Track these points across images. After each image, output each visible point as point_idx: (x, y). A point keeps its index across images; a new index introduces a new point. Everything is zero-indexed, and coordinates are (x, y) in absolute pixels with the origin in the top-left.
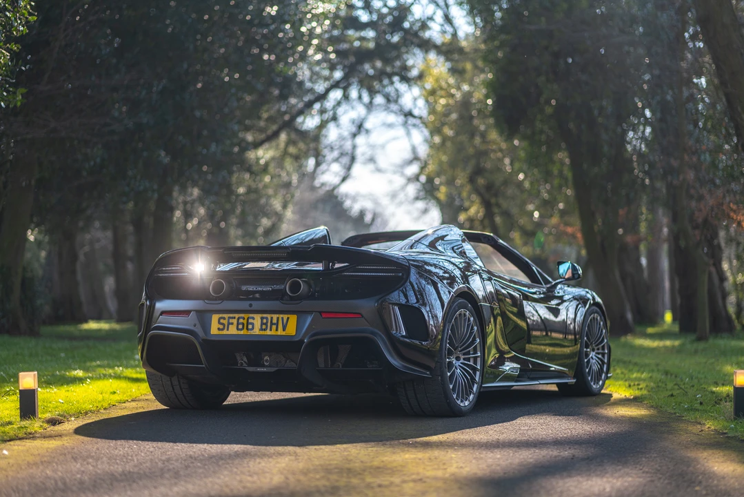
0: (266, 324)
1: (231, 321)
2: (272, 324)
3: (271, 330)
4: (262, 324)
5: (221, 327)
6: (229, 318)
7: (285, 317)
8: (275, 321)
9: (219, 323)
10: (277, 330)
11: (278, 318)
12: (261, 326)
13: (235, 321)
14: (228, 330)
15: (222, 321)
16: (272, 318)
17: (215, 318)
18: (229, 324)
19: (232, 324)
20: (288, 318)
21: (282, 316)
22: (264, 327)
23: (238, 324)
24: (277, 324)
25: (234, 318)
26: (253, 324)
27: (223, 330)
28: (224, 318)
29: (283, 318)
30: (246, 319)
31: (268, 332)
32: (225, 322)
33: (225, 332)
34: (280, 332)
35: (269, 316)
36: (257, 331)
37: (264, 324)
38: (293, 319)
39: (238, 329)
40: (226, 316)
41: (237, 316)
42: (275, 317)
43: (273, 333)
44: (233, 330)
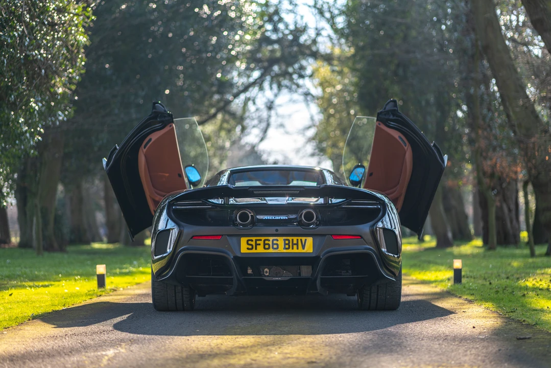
0: (288, 244)
1: (258, 242)
2: (293, 244)
3: (293, 249)
4: (285, 244)
5: (250, 247)
6: (256, 240)
7: (303, 239)
8: (295, 242)
9: (248, 244)
10: (298, 249)
11: (297, 240)
12: (285, 246)
13: (262, 243)
14: (256, 249)
15: (250, 242)
16: (293, 240)
17: (244, 241)
18: (256, 245)
19: (260, 244)
20: (306, 240)
21: (301, 238)
22: (287, 246)
23: (265, 244)
24: (297, 244)
25: (261, 240)
26: (277, 244)
27: (252, 249)
28: (252, 241)
29: (301, 240)
30: (271, 240)
31: (290, 251)
32: (253, 243)
33: (254, 251)
34: (300, 250)
35: (290, 238)
36: (281, 249)
37: (287, 244)
38: (310, 241)
39: (265, 248)
40: (254, 239)
41: (263, 238)
42: (295, 239)
43: (295, 250)
44: (260, 249)
